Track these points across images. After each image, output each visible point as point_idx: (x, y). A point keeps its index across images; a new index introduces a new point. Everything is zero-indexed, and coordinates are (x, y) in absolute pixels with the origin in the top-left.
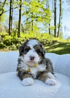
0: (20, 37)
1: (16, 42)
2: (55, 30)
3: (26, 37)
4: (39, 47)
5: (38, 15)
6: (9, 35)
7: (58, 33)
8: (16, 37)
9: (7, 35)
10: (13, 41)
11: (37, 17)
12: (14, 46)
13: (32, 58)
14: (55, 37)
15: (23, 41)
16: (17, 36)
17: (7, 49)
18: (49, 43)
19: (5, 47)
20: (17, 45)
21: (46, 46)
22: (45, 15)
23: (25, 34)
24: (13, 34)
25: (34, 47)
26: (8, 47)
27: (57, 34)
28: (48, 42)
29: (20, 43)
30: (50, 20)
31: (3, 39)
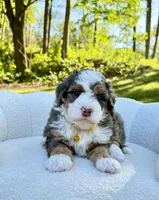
0: (66, 57)
1: (58, 69)
2: (148, 41)
3: (79, 58)
4: (104, 88)
5: (109, 8)
6: (44, 52)
7: (154, 50)
8: (59, 58)
9: (39, 53)
10: (52, 67)
11: (107, 12)
12: (53, 76)
13: (87, 113)
14: (147, 57)
15: (73, 66)
16: (60, 55)
17: (39, 83)
18: (132, 72)
19: (34, 78)
20: (60, 74)
21: (124, 79)
22: (126, 5)
23: (78, 51)
24: (52, 51)
25: (92, 87)
26: (41, 79)
27: (151, 52)
28: (128, 70)
29: (67, 70)
30: (136, 19)
31: (31, 60)
